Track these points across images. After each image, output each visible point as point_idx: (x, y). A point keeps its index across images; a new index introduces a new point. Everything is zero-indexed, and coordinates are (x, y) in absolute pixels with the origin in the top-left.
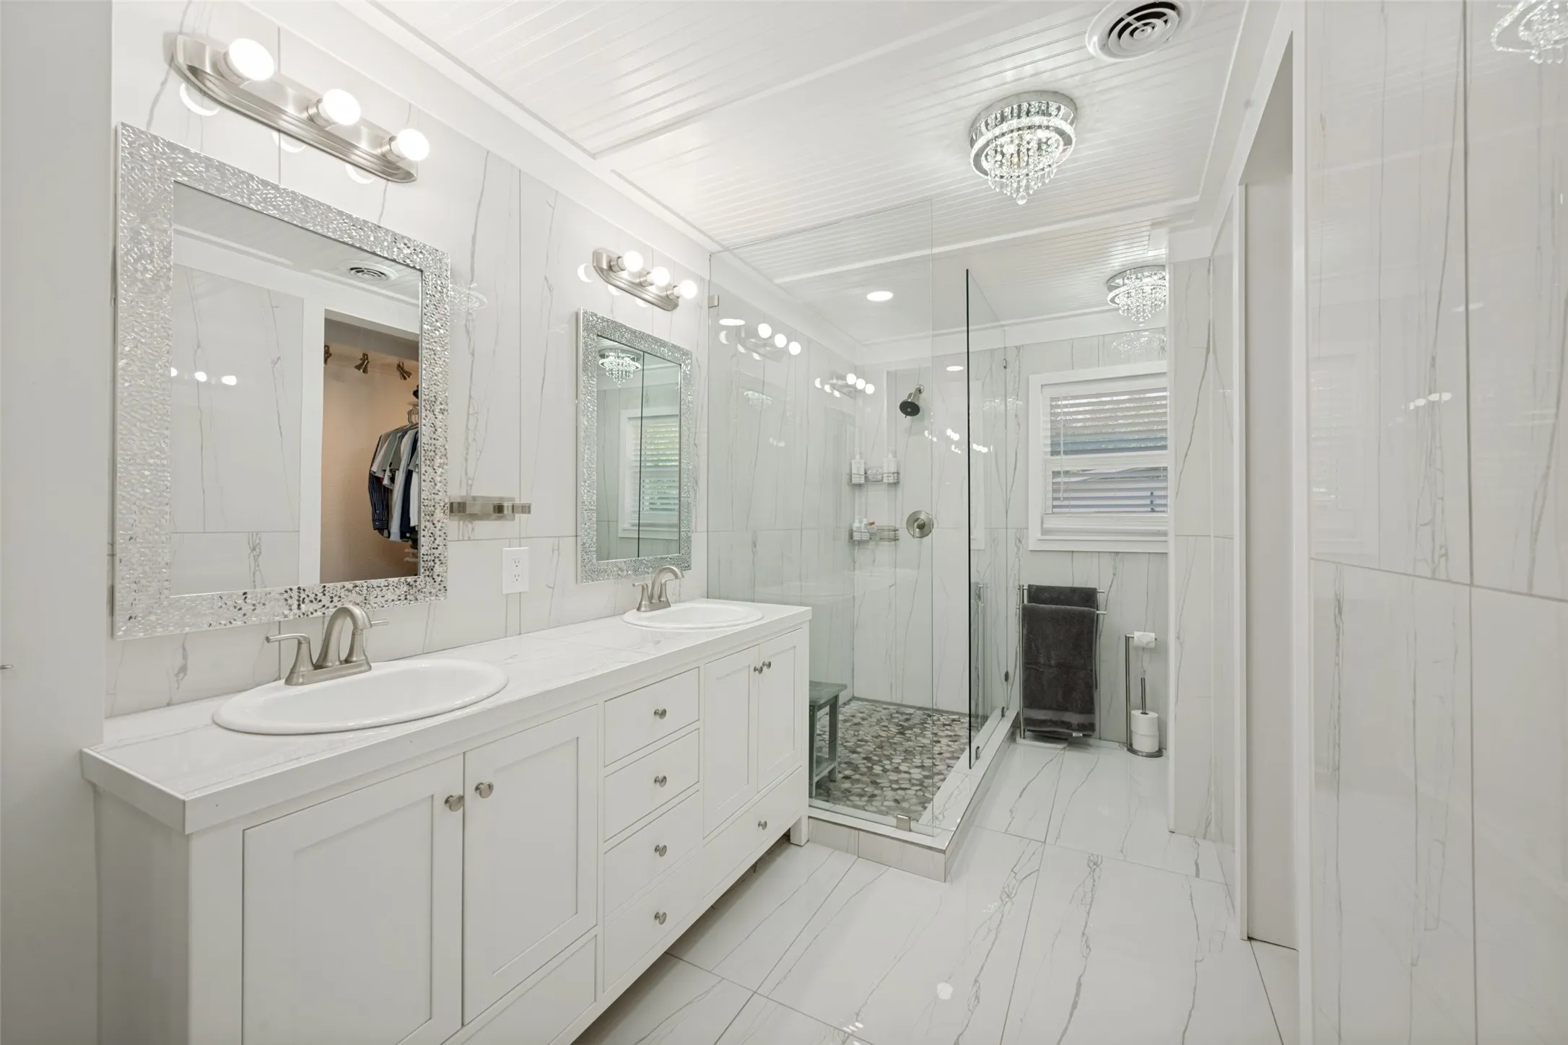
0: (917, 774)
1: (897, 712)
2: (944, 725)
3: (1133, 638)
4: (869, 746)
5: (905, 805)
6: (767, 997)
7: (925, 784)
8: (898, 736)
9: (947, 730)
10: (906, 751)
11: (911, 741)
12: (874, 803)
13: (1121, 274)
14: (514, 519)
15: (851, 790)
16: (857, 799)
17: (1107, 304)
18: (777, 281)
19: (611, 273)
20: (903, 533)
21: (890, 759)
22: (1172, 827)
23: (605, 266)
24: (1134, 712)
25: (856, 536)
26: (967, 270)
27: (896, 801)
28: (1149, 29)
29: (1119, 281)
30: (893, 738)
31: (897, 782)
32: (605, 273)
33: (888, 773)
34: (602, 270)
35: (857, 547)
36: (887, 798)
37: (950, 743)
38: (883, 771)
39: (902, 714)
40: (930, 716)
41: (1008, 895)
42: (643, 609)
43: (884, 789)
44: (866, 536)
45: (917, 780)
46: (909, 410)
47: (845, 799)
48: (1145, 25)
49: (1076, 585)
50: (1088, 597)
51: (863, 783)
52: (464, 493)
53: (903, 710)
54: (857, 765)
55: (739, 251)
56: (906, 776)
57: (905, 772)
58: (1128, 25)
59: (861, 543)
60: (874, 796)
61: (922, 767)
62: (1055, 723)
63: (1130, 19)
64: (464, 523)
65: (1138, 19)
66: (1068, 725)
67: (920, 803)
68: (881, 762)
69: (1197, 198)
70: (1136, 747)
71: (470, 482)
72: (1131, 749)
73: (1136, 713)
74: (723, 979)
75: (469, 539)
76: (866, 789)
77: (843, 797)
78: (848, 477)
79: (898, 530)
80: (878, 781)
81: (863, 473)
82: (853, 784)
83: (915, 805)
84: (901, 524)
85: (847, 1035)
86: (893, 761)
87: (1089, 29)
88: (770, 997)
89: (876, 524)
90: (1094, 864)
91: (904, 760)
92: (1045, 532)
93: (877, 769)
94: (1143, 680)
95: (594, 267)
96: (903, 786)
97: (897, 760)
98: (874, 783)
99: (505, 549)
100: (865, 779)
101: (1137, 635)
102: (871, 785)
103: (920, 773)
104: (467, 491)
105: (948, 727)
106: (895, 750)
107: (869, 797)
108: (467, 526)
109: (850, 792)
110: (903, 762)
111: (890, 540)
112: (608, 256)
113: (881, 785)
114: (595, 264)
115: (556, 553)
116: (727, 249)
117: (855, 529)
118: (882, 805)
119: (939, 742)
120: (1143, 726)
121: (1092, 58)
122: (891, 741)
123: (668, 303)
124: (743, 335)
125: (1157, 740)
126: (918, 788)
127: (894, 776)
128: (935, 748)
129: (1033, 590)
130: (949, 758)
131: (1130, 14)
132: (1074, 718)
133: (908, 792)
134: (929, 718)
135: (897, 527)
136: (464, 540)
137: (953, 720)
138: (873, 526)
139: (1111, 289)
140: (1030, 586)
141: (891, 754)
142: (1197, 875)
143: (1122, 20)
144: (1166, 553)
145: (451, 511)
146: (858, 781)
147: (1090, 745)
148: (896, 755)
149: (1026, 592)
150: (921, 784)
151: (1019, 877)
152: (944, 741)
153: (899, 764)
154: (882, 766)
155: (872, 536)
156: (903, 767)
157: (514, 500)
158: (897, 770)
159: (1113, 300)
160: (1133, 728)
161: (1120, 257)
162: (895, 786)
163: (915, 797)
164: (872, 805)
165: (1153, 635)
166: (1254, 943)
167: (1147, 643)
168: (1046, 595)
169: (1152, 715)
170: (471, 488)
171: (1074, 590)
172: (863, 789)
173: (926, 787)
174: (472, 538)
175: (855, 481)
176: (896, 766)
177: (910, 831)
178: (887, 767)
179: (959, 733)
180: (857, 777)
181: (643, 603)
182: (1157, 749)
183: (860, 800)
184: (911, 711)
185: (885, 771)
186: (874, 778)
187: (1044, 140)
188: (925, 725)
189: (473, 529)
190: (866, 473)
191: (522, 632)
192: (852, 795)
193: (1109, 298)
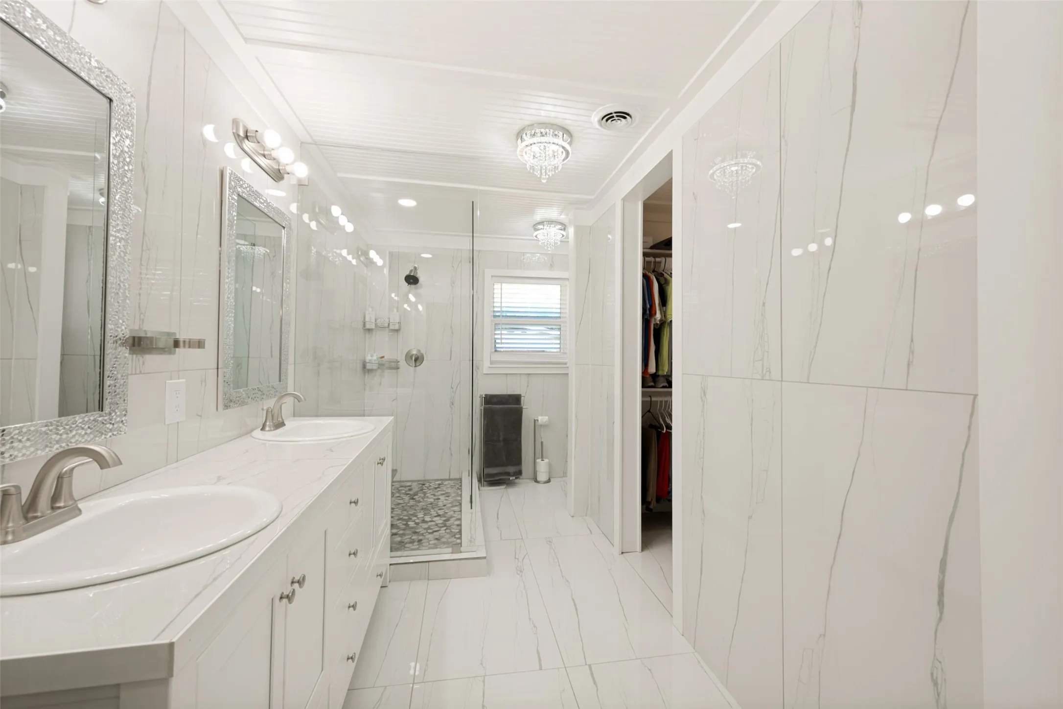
0: (439, 520)
1: (401, 487)
2: (436, 488)
3: (538, 420)
4: (397, 511)
5: (443, 540)
6: (423, 682)
7: (448, 525)
8: (411, 501)
9: (439, 491)
10: (422, 509)
11: (421, 502)
12: (423, 545)
13: (541, 223)
14: (174, 353)
15: (403, 541)
16: (411, 545)
17: (533, 237)
18: (339, 175)
19: (246, 141)
20: (403, 364)
21: (416, 516)
22: (572, 514)
23: (242, 134)
24: (538, 460)
25: (369, 366)
26: (473, 202)
27: (437, 539)
28: (619, 121)
29: (541, 227)
30: (409, 503)
31: (429, 528)
32: (240, 138)
33: (420, 525)
34: (239, 135)
35: (367, 374)
36: (430, 539)
37: (447, 498)
38: (415, 524)
39: (405, 487)
40: (424, 484)
41: (520, 571)
42: (267, 429)
43: (424, 534)
44: (375, 367)
45: (441, 524)
46: (411, 281)
47: (403, 548)
48: (618, 119)
49: (509, 393)
50: (517, 399)
51: (408, 534)
52: (137, 328)
53: (403, 484)
54: (396, 524)
55: (321, 146)
56: (433, 523)
57: (431, 521)
58: (613, 117)
59: (370, 371)
60: (420, 541)
61: (439, 516)
62: (501, 474)
63: (614, 115)
64: (137, 356)
65: (617, 116)
66: (508, 474)
67: (452, 536)
68: (411, 519)
69: (593, 197)
70: (539, 479)
71: (142, 317)
72: (536, 481)
73: (539, 461)
74: (386, 687)
75: (141, 373)
76: (412, 538)
77: (401, 546)
78: (362, 324)
79: (399, 362)
80: (417, 531)
81: (374, 321)
82: (401, 537)
83: (450, 538)
84: (401, 358)
85: (483, 677)
86: (418, 516)
87: (597, 111)
88: (424, 681)
89: (385, 358)
90: (550, 542)
91: (425, 514)
92: (492, 362)
93: (411, 524)
94: (542, 443)
95: (233, 132)
96: (434, 530)
97: (421, 515)
98: (415, 533)
99: (167, 381)
100: (407, 532)
101: (540, 418)
102: (414, 535)
103: (440, 520)
104: (140, 325)
105: (438, 489)
106: (416, 510)
107: (418, 542)
108: (139, 361)
109: (403, 542)
110: (425, 516)
111: (391, 368)
112: (244, 126)
113: (421, 532)
114: (234, 131)
115: (203, 384)
116: (315, 143)
117: (367, 361)
118: (429, 544)
119: (439, 499)
120: (542, 467)
121: (591, 123)
122: (408, 505)
123: (277, 175)
124: (317, 210)
125: (548, 473)
126: (445, 528)
127: (425, 526)
128: (439, 503)
129: (488, 397)
130: (452, 507)
131: (616, 113)
132: (511, 469)
133: (440, 532)
134: (423, 486)
135: (399, 360)
136: (136, 374)
137: (439, 484)
138: (383, 359)
139: (536, 230)
140: (486, 395)
141: (415, 513)
142: (591, 533)
143: (611, 114)
144: (568, 374)
145: (133, 345)
146: (404, 535)
147: (516, 483)
148: (417, 512)
149: (483, 398)
150: (445, 526)
151: (521, 560)
152: (442, 498)
153: (423, 517)
154: (413, 521)
155: (381, 366)
156: (427, 518)
157: (176, 336)
158: (424, 521)
159: (536, 236)
160: (538, 469)
161: (541, 214)
162: (429, 531)
163: (446, 534)
164: (423, 546)
165: (547, 417)
166: (624, 554)
167: (545, 422)
168: (495, 400)
169: (546, 460)
170: (143, 323)
171: (510, 396)
172: (411, 538)
173: (449, 526)
174: (142, 372)
175: (368, 326)
176: (422, 519)
177: (461, 552)
178: (417, 521)
179: (447, 491)
180: (401, 532)
181: (268, 423)
182: (548, 479)
183: (413, 545)
184: (409, 484)
185: (417, 524)
186: (413, 530)
187: (556, 150)
188: (424, 491)
189: (143, 363)
190: (376, 321)
191: (178, 459)
192: (406, 543)
193: (534, 235)
